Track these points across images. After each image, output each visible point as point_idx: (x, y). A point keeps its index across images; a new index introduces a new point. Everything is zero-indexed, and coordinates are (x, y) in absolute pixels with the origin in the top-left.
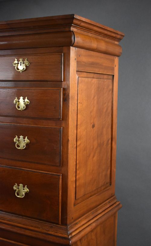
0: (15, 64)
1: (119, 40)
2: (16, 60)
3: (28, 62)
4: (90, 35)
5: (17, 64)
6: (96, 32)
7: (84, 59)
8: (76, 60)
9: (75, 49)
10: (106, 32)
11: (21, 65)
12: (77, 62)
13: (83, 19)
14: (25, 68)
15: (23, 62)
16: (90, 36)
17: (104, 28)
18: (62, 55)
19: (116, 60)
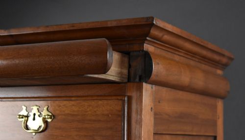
0: (22, 118)
1: (224, 66)
2: (24, 108)
3: (50, 114)
4: (177, 58)
5: (26, 116)
6: (188, 52)
7: (167, 108)
8: (153, 111)
9: (152, 88)
10: (204, 52)
11: (34, 119)
12: (155, 114)
13: (169, 27)
14: (43, 125)
15: (39, 114)
16: (177, 60)
17: (202, 44)
18: (125, 100)
19: (220, 104)
